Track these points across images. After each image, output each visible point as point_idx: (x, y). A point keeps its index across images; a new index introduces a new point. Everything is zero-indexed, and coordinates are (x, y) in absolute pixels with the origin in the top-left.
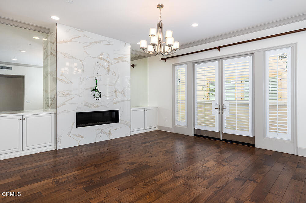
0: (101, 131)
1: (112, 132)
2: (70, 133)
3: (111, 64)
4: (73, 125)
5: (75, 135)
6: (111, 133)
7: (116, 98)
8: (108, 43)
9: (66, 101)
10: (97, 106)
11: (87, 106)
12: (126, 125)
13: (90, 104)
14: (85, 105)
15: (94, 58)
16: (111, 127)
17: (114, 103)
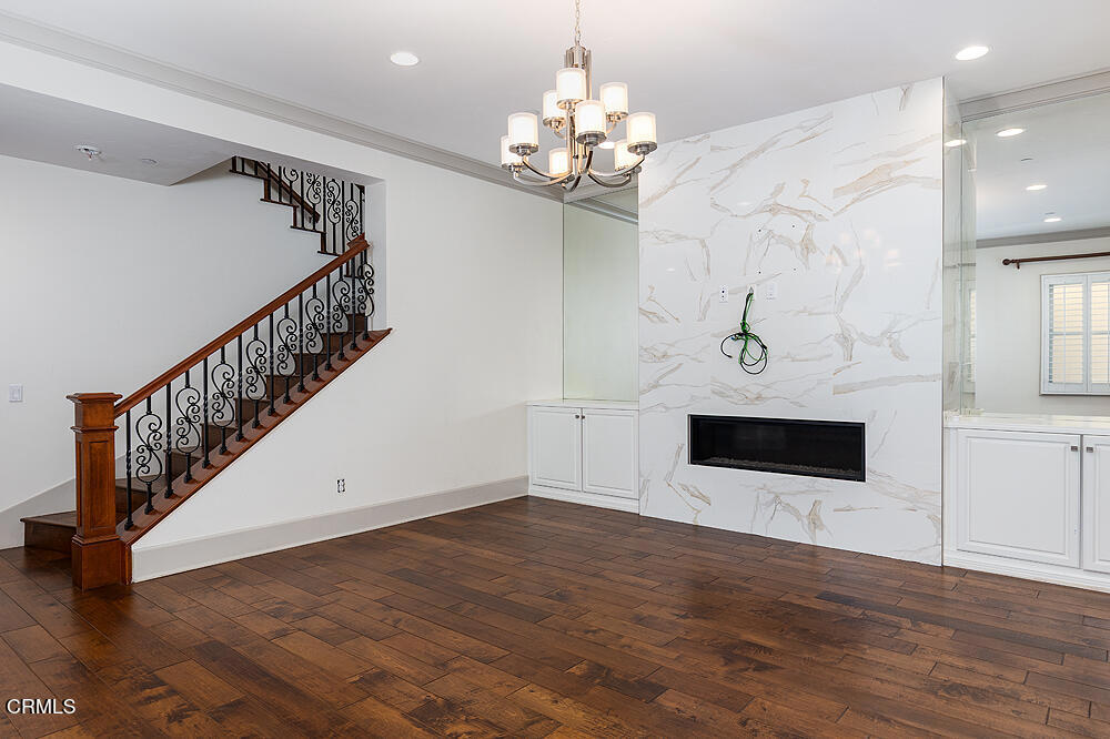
0: (772, 496)
1: (825, 514)
2: (670, 474)
3: (819, 217)
4: (678, 454)
5: (685, 488)
6: (819, 518)
7: (849, 367)
8: (808, 134)
9: (661, 378)
10: (759, 398)
11: (721, 394)
12: (911, 505)
13: (732, 389)
14: (713, 392)
15: (745, 217)
16: (819, 491)
17: (837, 391)
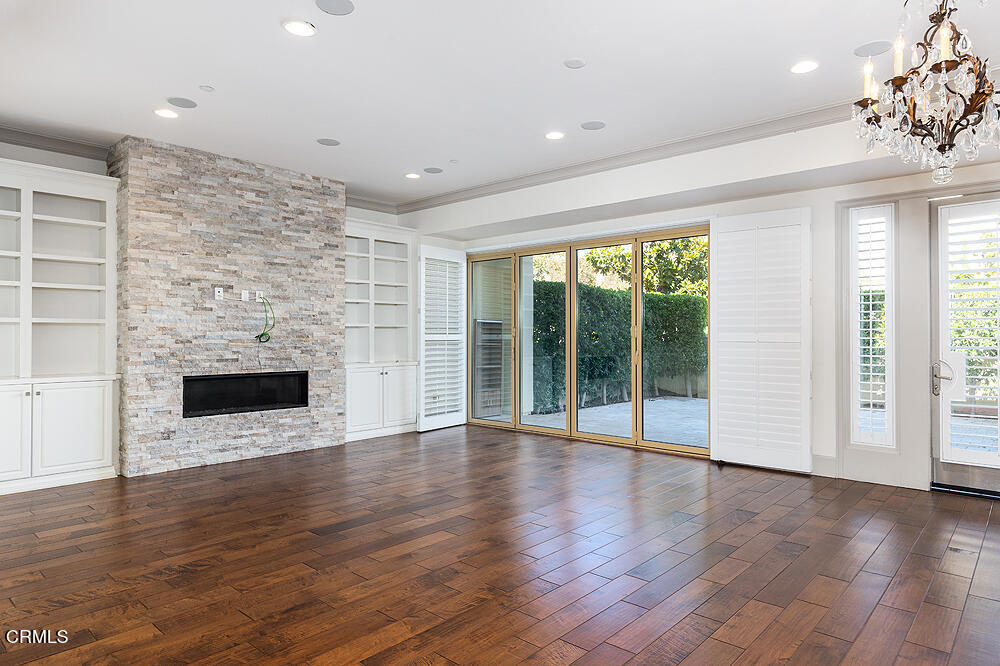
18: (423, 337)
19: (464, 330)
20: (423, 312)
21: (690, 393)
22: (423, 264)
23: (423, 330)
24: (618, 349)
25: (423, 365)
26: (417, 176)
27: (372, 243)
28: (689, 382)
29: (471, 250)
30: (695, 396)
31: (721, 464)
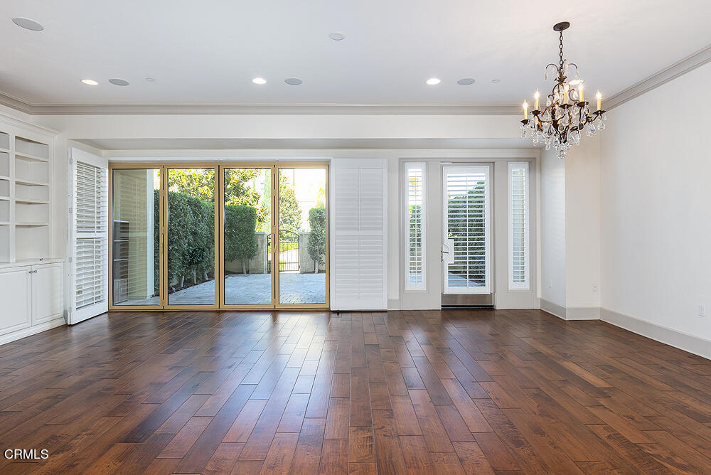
18: (76, 235)
19: (106, 229)
20: (75, 211)
21: (245, 271)
22: (75, 166)
23: (75, 228)
24: (208, 242)
25: (75, 261)
26: (96, 83)
27: (12, 140)
28: (244, 263)
29: (113, 159)
30: (248, 273)
31: (338, 312)
